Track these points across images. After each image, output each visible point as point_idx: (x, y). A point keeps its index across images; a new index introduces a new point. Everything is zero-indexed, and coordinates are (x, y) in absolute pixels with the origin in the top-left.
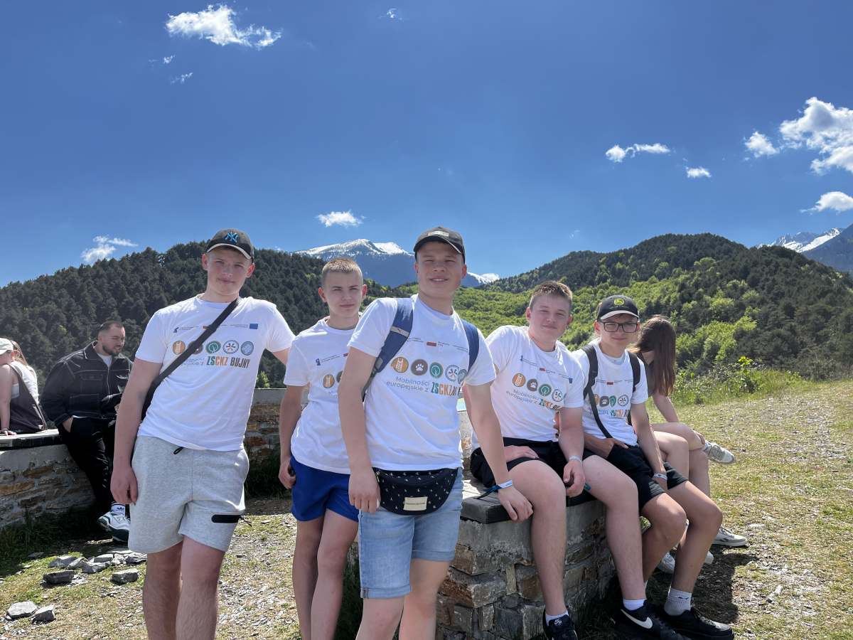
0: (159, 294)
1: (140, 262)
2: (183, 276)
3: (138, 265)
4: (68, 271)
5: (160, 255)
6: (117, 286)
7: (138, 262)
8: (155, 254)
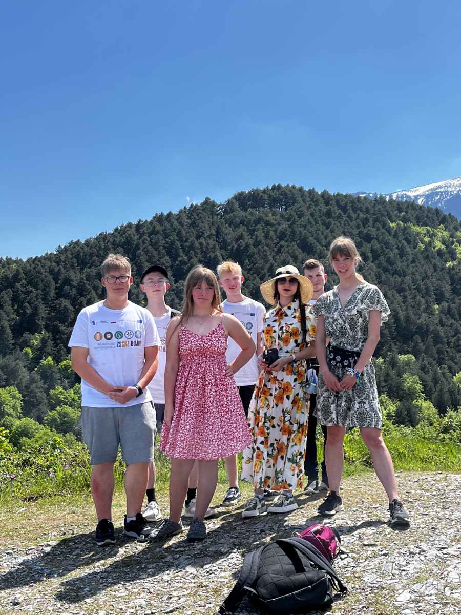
0: (214, 252)
1: (198, 215)
2: (242, 229)
3: (195, 218)
4: (126, 227)
5: (220, 205)
6: (173, 243)
7: (195, 216)
8: (213, 205)
